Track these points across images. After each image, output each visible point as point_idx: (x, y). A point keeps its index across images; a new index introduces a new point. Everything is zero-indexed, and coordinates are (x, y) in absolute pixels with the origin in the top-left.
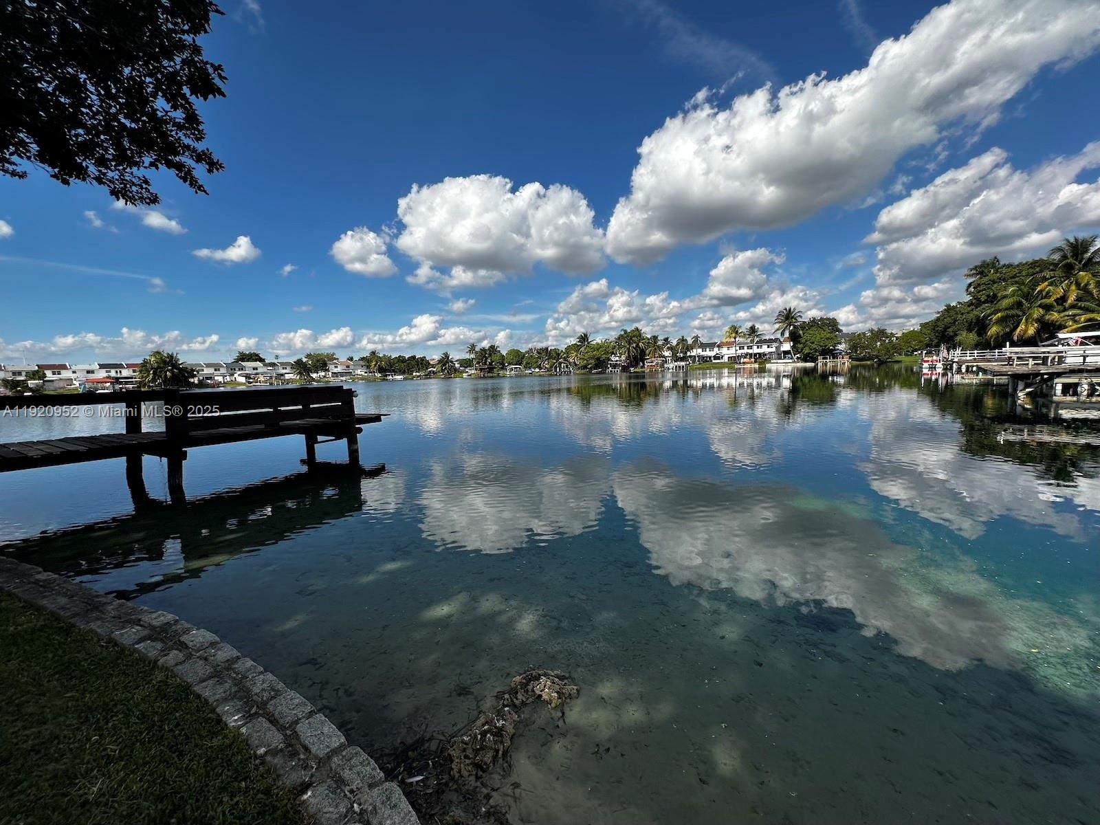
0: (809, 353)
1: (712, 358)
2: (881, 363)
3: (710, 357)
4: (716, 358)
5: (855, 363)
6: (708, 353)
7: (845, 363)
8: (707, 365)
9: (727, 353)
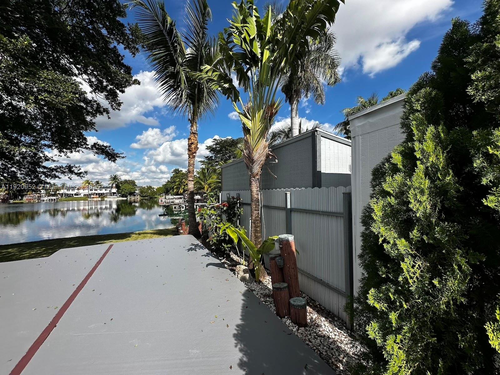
0: (124, 194)
1: (74, 195)
2: (151, 198)
3: (72, 194)
4: (75, 195)
5: (142, 198)
6: (71, 192)
7: (138, 198)
8: (70, 198)
9: (83, 192)
